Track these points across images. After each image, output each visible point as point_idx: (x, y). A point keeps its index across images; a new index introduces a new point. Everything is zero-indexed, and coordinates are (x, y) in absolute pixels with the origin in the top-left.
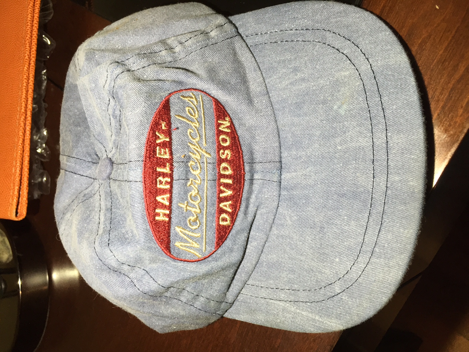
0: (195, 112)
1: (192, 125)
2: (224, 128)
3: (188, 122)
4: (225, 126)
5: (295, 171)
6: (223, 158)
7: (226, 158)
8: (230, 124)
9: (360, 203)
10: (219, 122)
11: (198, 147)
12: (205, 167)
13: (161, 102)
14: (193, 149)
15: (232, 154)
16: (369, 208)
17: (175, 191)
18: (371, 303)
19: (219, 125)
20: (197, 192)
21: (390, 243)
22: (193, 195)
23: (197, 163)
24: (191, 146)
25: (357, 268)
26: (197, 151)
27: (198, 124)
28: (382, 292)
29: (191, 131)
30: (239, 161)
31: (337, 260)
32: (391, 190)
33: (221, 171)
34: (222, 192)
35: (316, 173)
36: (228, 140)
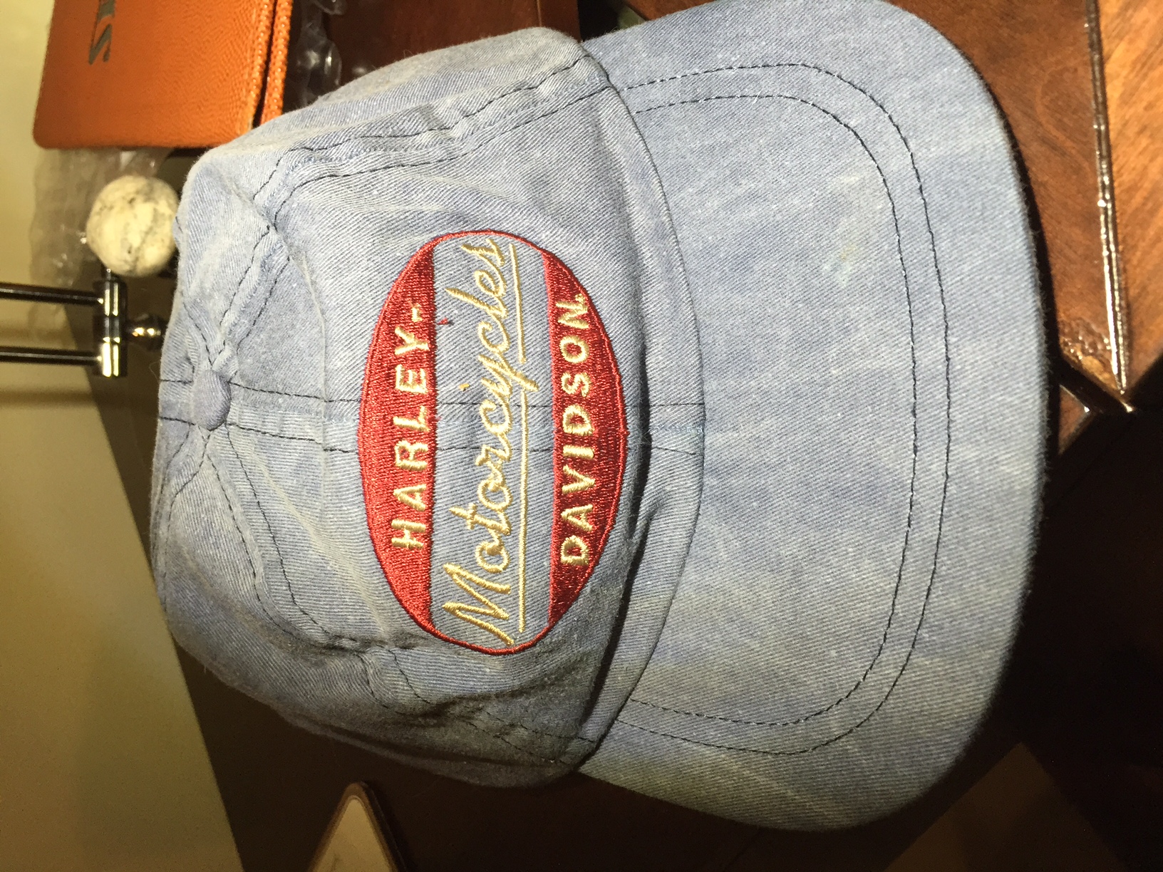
0: (496, 283)
1: (490, 312)
2: (571, 320)
3: (478, 305)
4: (574, 316)
5: (735, 429)
6: (569, 392)
7: (579, 395)
8: (589, 310)
9: (883, 515)
10: (559, 305)
11: (505, 365)
12: (523, 416)
13: (412, 257)
14: (491, 371)
15: (592, 384)
16: (906, 529)
17: (440, 478)
18: (914, 768)
19: (559, 313)
20: (500, 480)
21: (955, 620)
22: (491, 488)
23: (501, 406)
24: (486, 364)
25: (880, 678)
26: (502, 376)
27: (504, 310)
28: (937, 741)
29: (487, 327)
30: (613, 399)
31: (833, 653)
32: (956, 484)
33: (564, 426)
34: (566, 479)
35: (780, 436)
36: (583, 349)
